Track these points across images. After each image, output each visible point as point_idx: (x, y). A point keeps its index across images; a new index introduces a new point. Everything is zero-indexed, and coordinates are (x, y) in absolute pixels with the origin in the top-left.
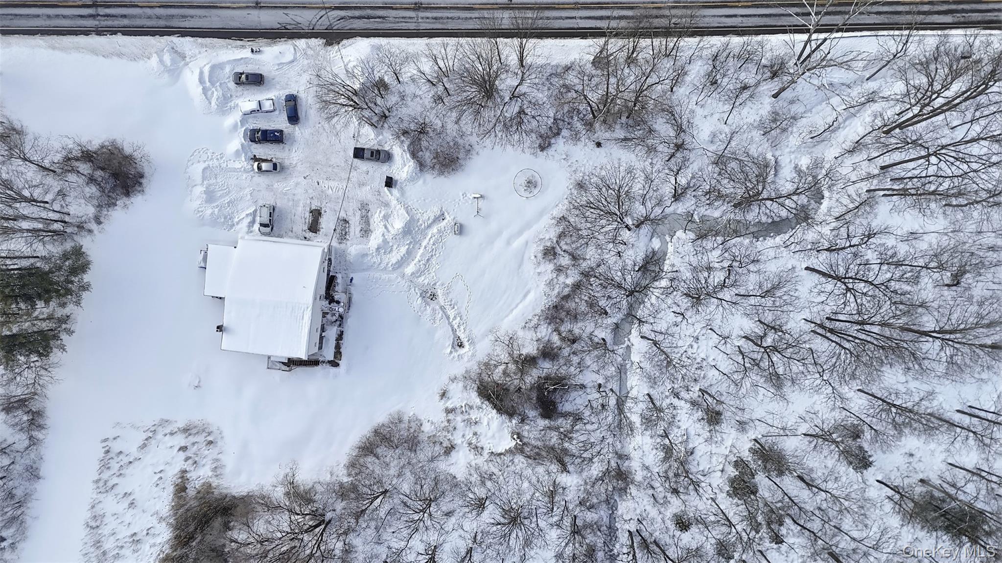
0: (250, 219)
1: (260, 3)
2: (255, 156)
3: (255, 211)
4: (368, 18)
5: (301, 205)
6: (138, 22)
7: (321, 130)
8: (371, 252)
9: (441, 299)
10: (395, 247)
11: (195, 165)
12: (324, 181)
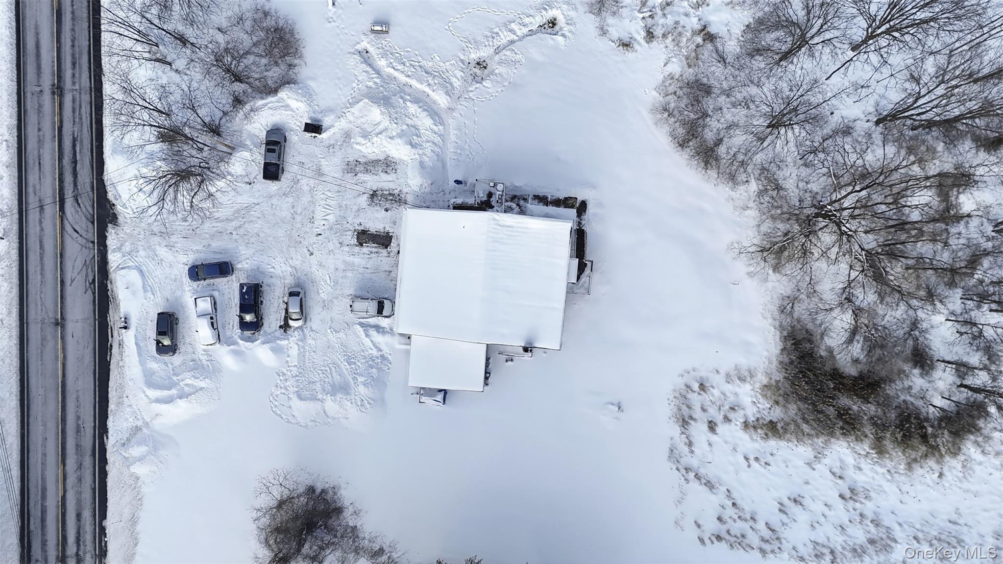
0: (373, 332)
1: (57, 320)
2: (281, 327)
3: (362, 325)
4: (75, 162)
5: (352, 258)
6: (87, 495)
7: (241, 231)
8: (417, 157)
9: (484, 53)
10: (409, 122)
11: (295, 414)
12: (315, 226)
